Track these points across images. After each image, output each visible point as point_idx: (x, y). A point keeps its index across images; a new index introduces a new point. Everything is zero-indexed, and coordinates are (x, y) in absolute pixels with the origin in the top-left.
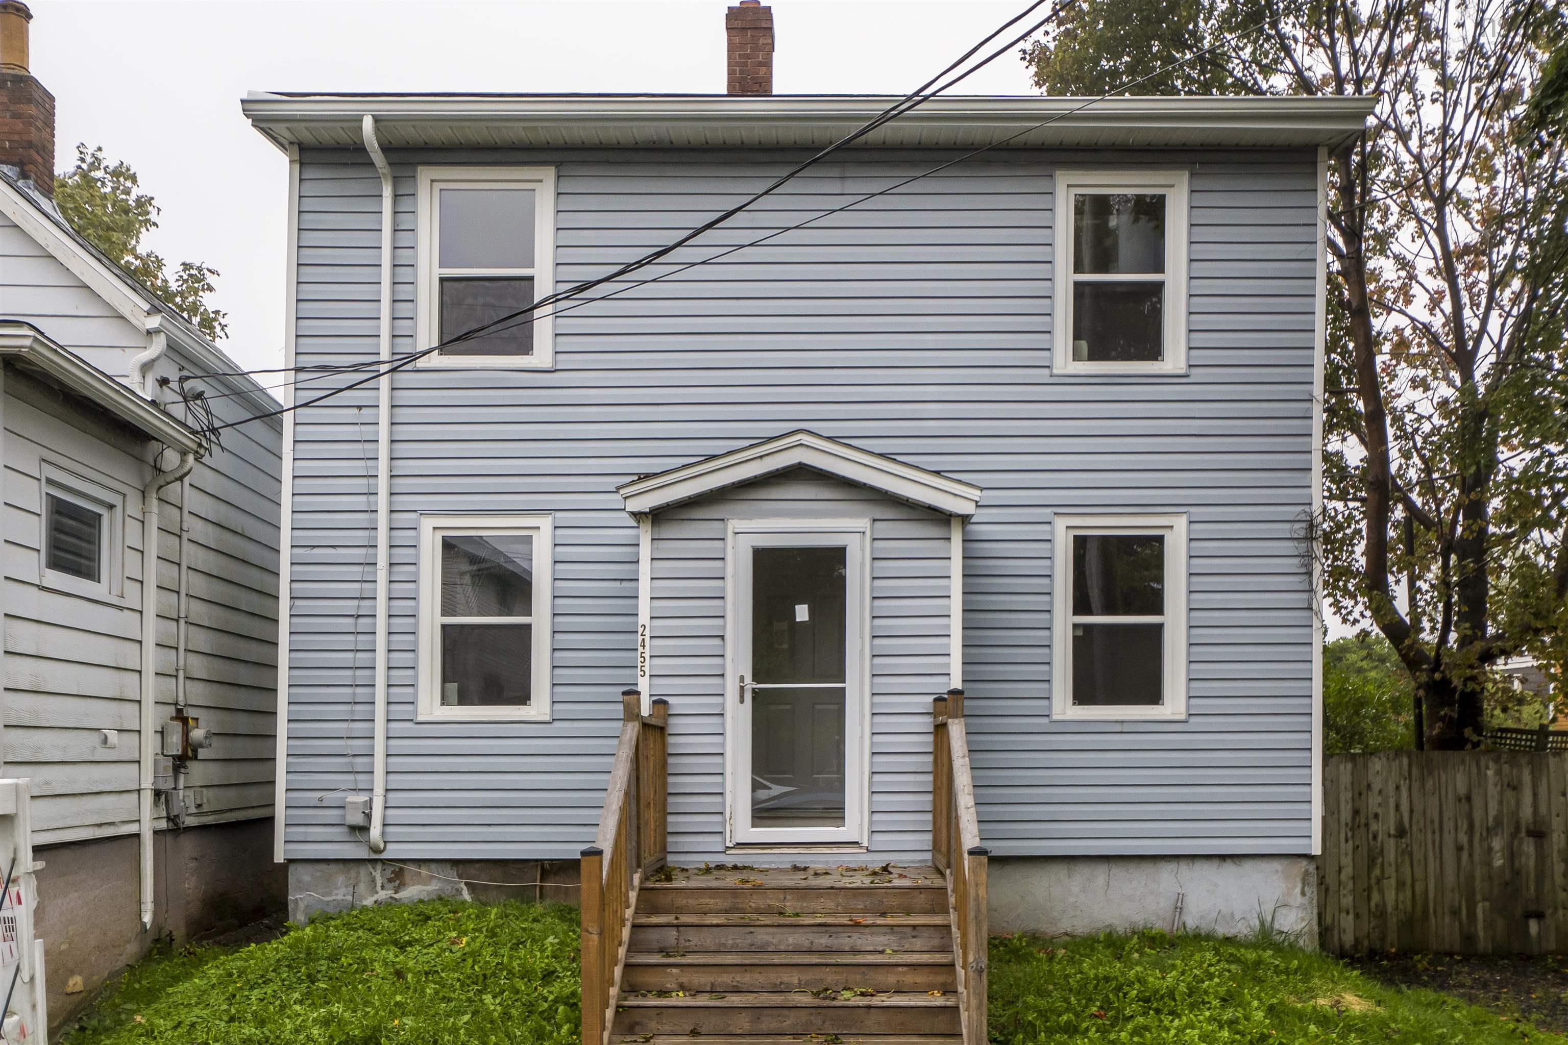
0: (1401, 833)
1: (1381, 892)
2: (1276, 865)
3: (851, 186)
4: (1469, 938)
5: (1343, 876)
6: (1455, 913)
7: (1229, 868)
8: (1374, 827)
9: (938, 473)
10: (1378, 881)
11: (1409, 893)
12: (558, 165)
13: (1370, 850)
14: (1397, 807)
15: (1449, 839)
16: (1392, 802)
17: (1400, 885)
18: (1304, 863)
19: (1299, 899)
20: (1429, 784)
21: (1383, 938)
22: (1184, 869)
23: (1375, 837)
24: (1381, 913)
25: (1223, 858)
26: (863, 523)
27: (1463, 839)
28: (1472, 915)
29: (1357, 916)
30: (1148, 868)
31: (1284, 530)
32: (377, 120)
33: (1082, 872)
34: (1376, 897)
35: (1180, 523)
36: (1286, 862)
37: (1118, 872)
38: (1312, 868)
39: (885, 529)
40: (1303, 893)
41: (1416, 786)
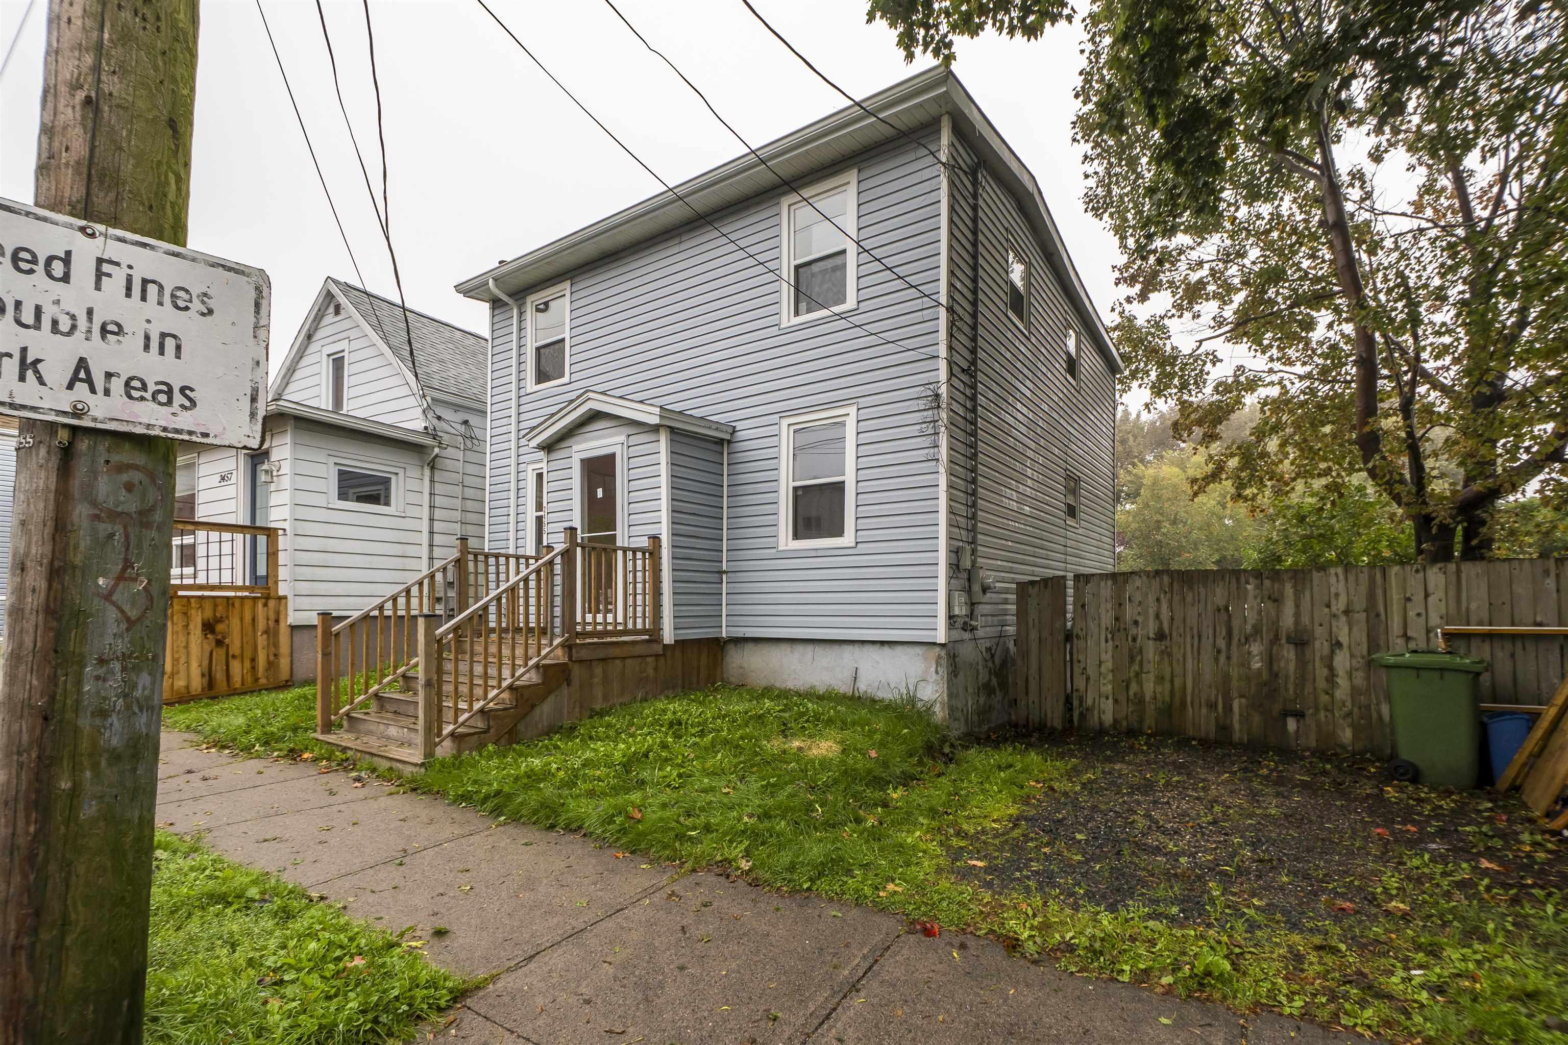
0: (1160, 636)
1: (1140, 683)
3: (683, 246)
4: (1224, 728)
5: (1103, 669)
6: (1212, 706)
7: (886, 650)
8: (1133, 631)
10: (1137, 675)
11: (1167, 686)
12: (571, 279)
13: (1130, 649)
14: (1157, 616)
15: (1207, 644)
16: (1152, 612)
17: (1160, 679)
18: (938, 649)
19: (934, 676)
20: (1189, 598)
21: (1141, 721)
22: (856, 650)
23: (1134, 640)
24: (1140, 701)
25: (883, 643)
26: (622, 438)
27: (1221, 643)
28: (1228, 709)
29: (1116, 701)
30: (836, 649)
32: (495, 280)
33: (800, 648)
34: (1134, 688)
35: (852, 410)
36: (925, 648)
37: (819, 650)
38: (943, 653)
39: (634, 440)
40: (937, 672)
41: (1176, 598)
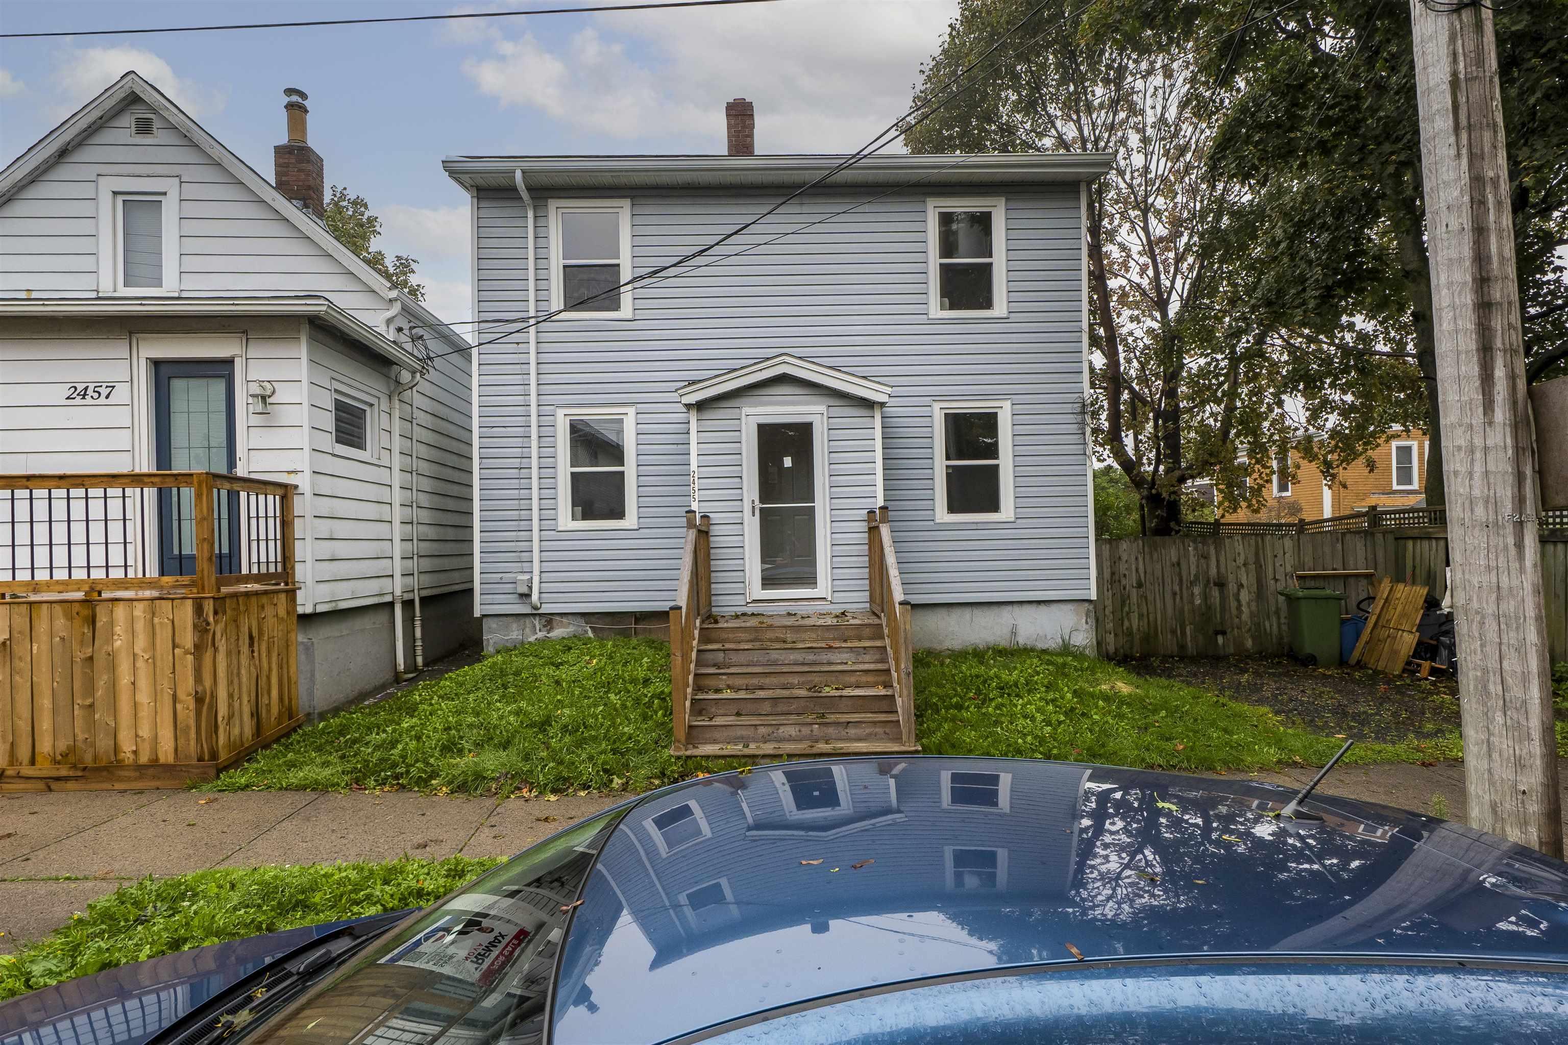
0: (1140, 585)
1: (1129, 620)
2: (1070, 606)
4: (1182, 647)
5: (1107, 612)
6: (1173, 632)
7: (1043, 608)
8: (1123, 582)
9: (864, 378)
10: (1128, 614)
11: (1146, 621)
12: (632, 198)
13: (1122, 596)
14: (1137, 570)
15: (1168, 588)
16: (1133, 567)
17: (1141, 616)
18: (1087, 605)
19: (1085, 626)
20: (1155, 556)
21: (1131, 648)
22: (1017, 609)
23: (1124, 588)
24: (1130, 633)
25: (1039, 602)
26: (822, 408)
27: (1177, 588)
28: (1183, 633)
29: (1116, 635)
30: (995, 610)
31: (1068, 408)
32: (523, 172)
33: (957, 612)
34: (1126, 624)
35: (1007, 405)
36: (1076, 604)
37: (977, 612)
38: (1091, 607)
39: (836, 411)
40: (1087, 623)
41: (1147, 557)
